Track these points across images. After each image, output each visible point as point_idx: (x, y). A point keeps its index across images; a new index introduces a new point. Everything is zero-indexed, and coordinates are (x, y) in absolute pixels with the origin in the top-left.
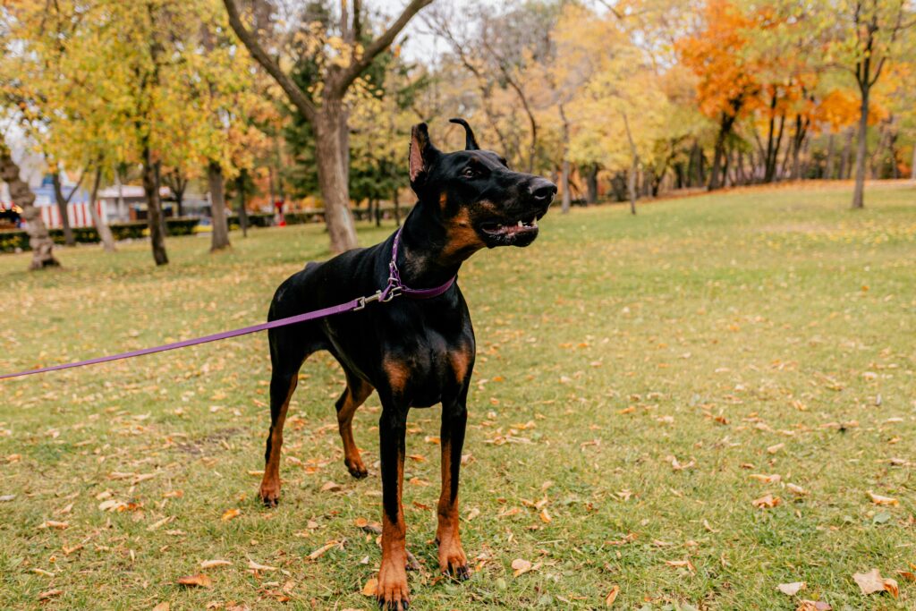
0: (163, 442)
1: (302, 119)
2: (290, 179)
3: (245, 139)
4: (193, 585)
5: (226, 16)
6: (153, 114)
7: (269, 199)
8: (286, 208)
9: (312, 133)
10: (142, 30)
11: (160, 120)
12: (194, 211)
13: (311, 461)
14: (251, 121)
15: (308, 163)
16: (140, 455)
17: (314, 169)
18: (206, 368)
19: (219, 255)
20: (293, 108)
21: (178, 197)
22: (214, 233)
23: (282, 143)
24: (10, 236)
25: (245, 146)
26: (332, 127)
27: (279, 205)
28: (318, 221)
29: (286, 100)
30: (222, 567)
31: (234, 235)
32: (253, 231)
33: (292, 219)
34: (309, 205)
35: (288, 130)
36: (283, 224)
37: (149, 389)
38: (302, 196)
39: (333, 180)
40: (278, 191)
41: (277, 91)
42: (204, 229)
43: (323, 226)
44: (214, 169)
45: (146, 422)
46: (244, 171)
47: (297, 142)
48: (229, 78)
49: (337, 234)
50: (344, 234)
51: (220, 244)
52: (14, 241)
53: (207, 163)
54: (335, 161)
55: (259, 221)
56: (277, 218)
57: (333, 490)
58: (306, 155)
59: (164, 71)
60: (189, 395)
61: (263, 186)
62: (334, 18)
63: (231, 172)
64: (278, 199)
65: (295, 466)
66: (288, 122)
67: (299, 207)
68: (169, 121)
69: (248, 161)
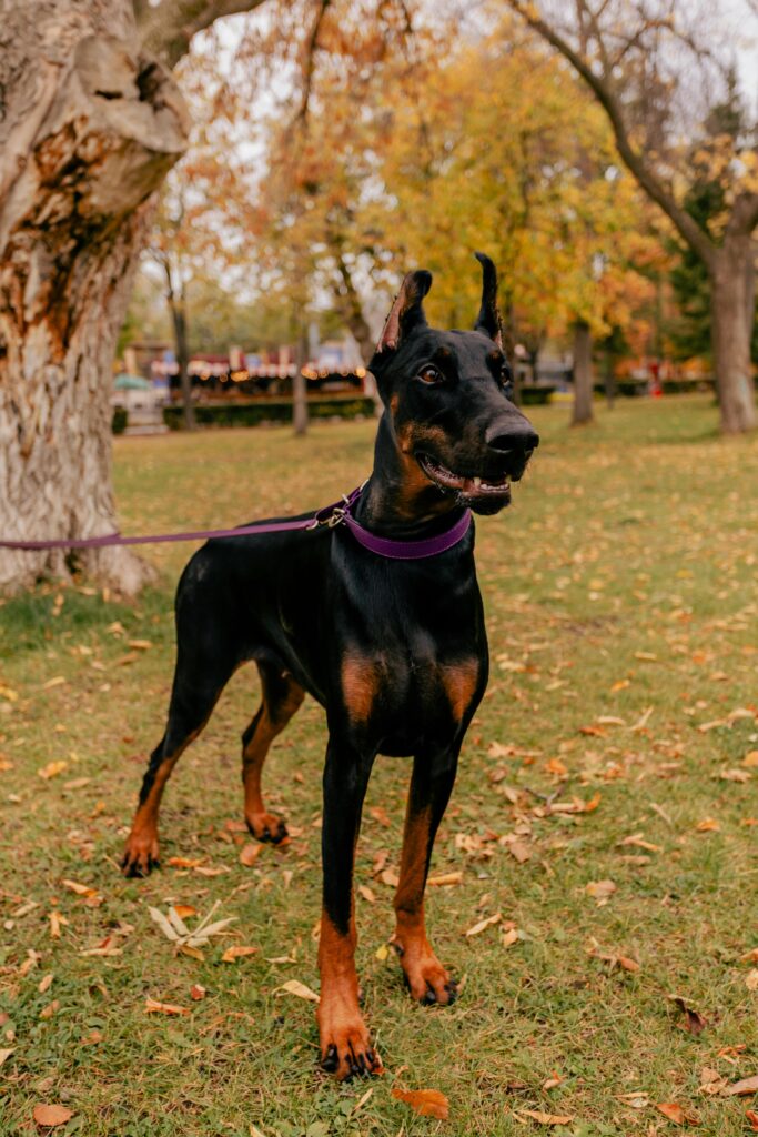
0: (547, 621)
1: (694, 258)
2: (674, 337)
3: (619, 287)
4: (592, 734)
5: (611, 137)
6: (520, 262)
7: (643, 361)
8: (663, 373)
9: (707, 275)
10: (513, 164)
11: (527, 269)
12: (550, 375)
13: (698, 652)
14: (630, 265)
15: (697, 315)
16: (527, 630)
17: (706, 322)
18: (578, 557)
19: (579, 432)
20: (683, 245)
21: (532, 359)
22: (576, 404)
23: (667, 291)
24: (351, 402)
25: (620, 296)
26: (735, 272)
27: (655, 370)
28: (703, 391)
29: (675, 235)
30: (614, 725)
31: (599, 407)
32: (622, 402)
33: (671, 388)
34: (693, 370)
35: (676, 273)
36: (658, 393)
37: (522, 573)
38: (685, 359)
39: (732, 340)
40: (655, 351)
41: (664, 223)
42: (564, 398)
43: (710, 397)
44: (581, 326)
45: (527, 602)
46: (617, 329)
47: (684, 288)
48: (610, 215)
49: (731, 409)
50: (739, 409)
51: (582, 417)
52: (357, 407)
53: (573, 319)
54: (735, 316)
55: (630, 390)
56: (652, 387)
57: (722, 680)
58: (695, 305)
59: (536, 211)
60: (563, 582)
61: (637, 345)
62: (748, 120)
63: (601, 328)
64: (655, 361)
65: (682, 655)
66: (676, 263)
67: (680, 372)
68: (536, 271)
69: (623, 316)
